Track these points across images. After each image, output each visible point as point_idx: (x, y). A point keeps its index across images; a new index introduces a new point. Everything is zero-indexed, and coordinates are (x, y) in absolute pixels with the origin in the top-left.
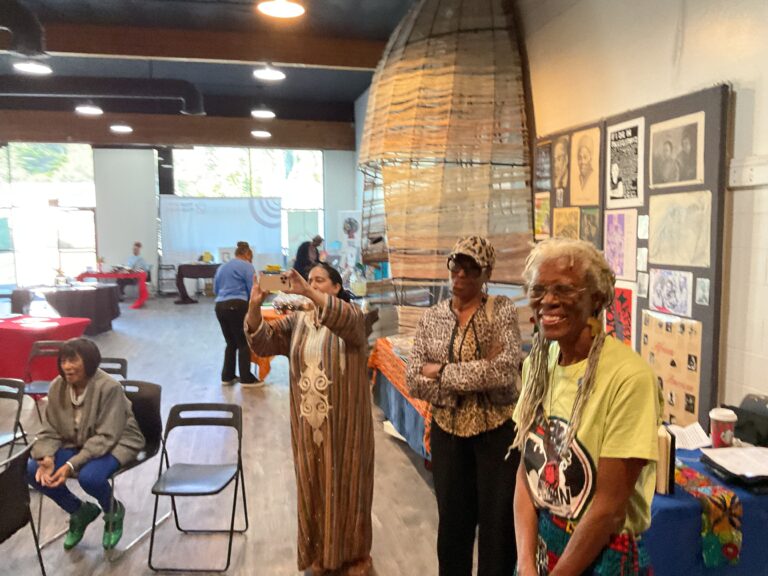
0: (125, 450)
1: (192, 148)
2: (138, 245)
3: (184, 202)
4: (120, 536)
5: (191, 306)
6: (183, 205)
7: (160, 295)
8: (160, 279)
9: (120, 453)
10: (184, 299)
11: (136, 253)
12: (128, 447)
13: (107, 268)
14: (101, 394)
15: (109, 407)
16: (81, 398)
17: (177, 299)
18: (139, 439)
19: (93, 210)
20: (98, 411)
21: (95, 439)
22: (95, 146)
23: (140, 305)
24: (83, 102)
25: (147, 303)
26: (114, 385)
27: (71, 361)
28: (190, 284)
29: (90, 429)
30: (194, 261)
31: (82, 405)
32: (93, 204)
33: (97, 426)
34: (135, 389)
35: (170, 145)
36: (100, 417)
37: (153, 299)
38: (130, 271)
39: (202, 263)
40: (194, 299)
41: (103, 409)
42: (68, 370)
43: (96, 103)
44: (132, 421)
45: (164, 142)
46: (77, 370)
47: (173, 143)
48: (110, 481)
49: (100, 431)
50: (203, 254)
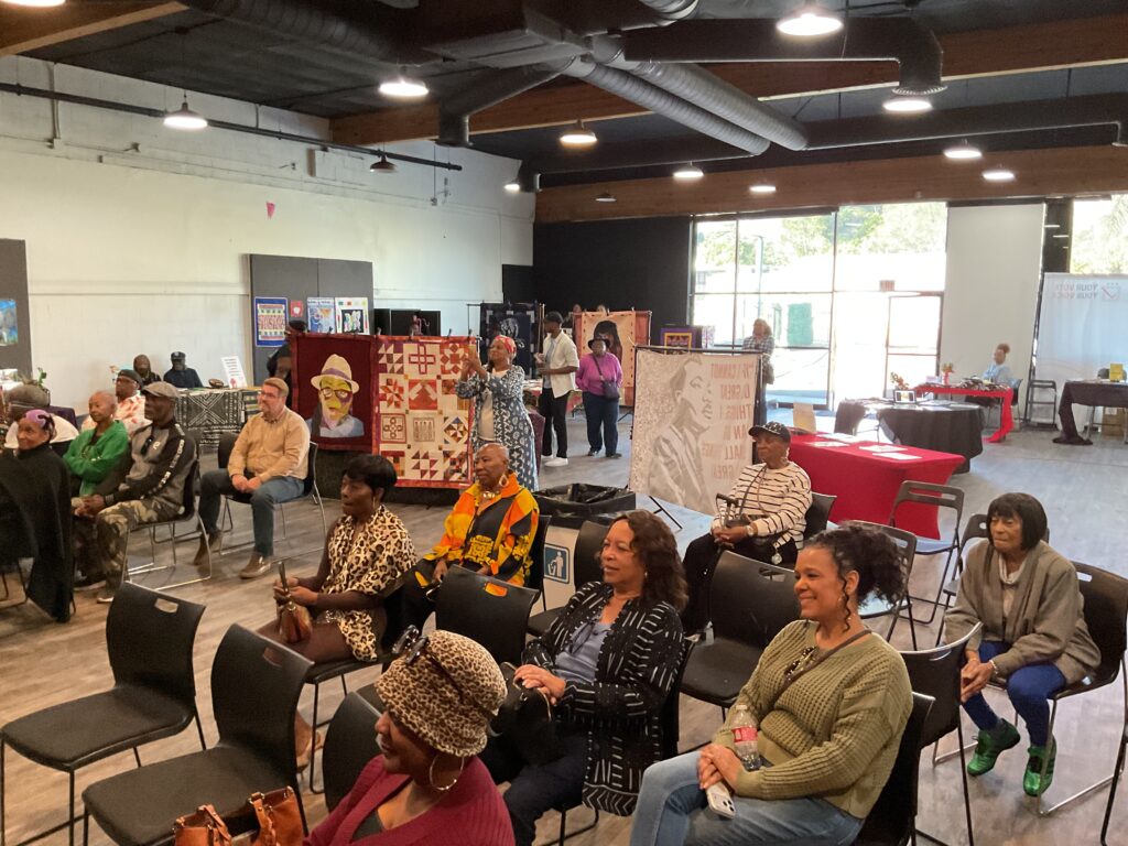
0: (1073, 665)
1: (1108, 197)
2: (1005, 349)
3: (1081, 282)
4: (1049, 785)
5: (1079, 448)
6: (1079, 287)
7: (1027, 425)
8: (1029, 402)
9: (1066, 666)
10: (1070, 437)
11: (999, 360)
12: (1078, 661)
13: (957, 380)
14: (1047, 576)
15: (1057, 598)
16: (1013, 578)
17: (1056, 435)
18: (1093, 652)
19: (941, 295)
20: (1042, 599)
21: (1031, 637)
22: (951, 205)
23: (999, 439)
24: (955, 143)
25: (1009, 436)
26: (1066, 568)
27: (1005, 522)
28: (1080, 412)
29: (1027, 622)
30: (1093, 377)
31: (1015, 585)
32: (941, 287)
33: (1037, 620)
34: (1087, 578)
35: (1070, 195)
36: (1042, 608)
37: (1017, 431)
38: (989, 386)
39: (1106, 381)
40: (1085, 437)
41: (1049, 597)
42: (1000, 533)
43: (973, 142)
44: (1081, 624)
45: (1059, 191)
46: (1011, 538)
47: (1075, 191)
48: (1050, 702)
49: (1039, 629)
50: (1108, 367)
